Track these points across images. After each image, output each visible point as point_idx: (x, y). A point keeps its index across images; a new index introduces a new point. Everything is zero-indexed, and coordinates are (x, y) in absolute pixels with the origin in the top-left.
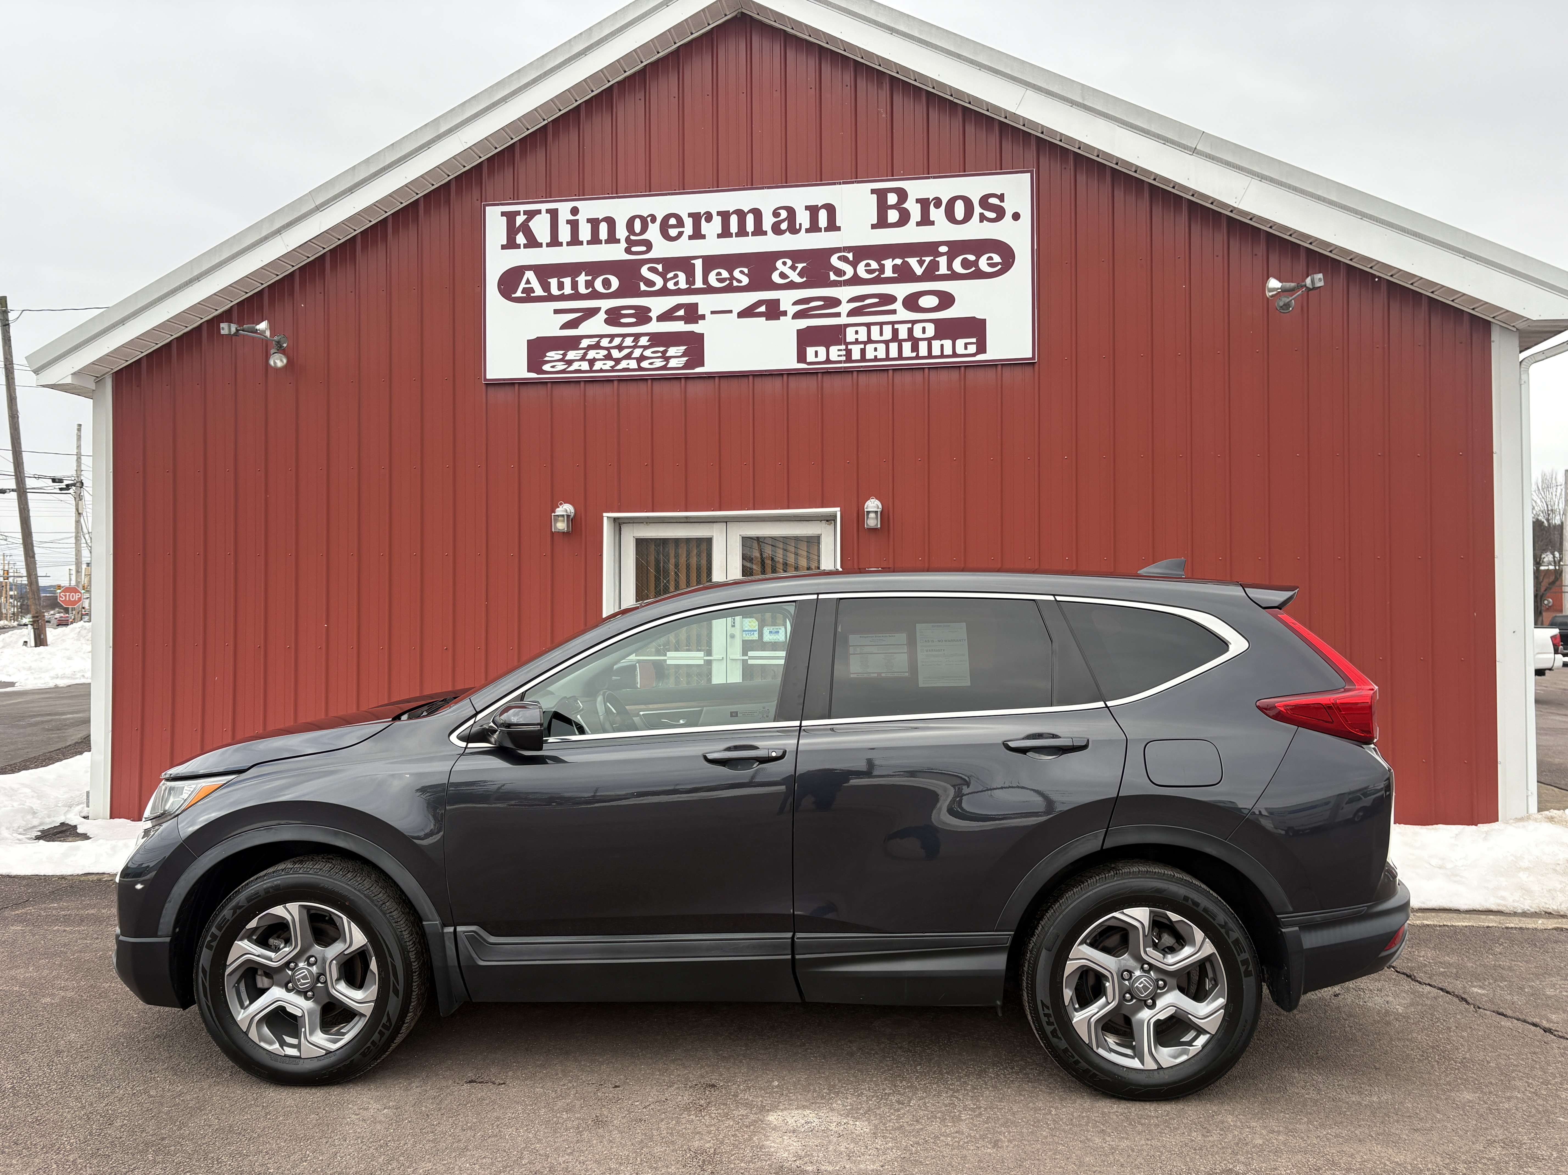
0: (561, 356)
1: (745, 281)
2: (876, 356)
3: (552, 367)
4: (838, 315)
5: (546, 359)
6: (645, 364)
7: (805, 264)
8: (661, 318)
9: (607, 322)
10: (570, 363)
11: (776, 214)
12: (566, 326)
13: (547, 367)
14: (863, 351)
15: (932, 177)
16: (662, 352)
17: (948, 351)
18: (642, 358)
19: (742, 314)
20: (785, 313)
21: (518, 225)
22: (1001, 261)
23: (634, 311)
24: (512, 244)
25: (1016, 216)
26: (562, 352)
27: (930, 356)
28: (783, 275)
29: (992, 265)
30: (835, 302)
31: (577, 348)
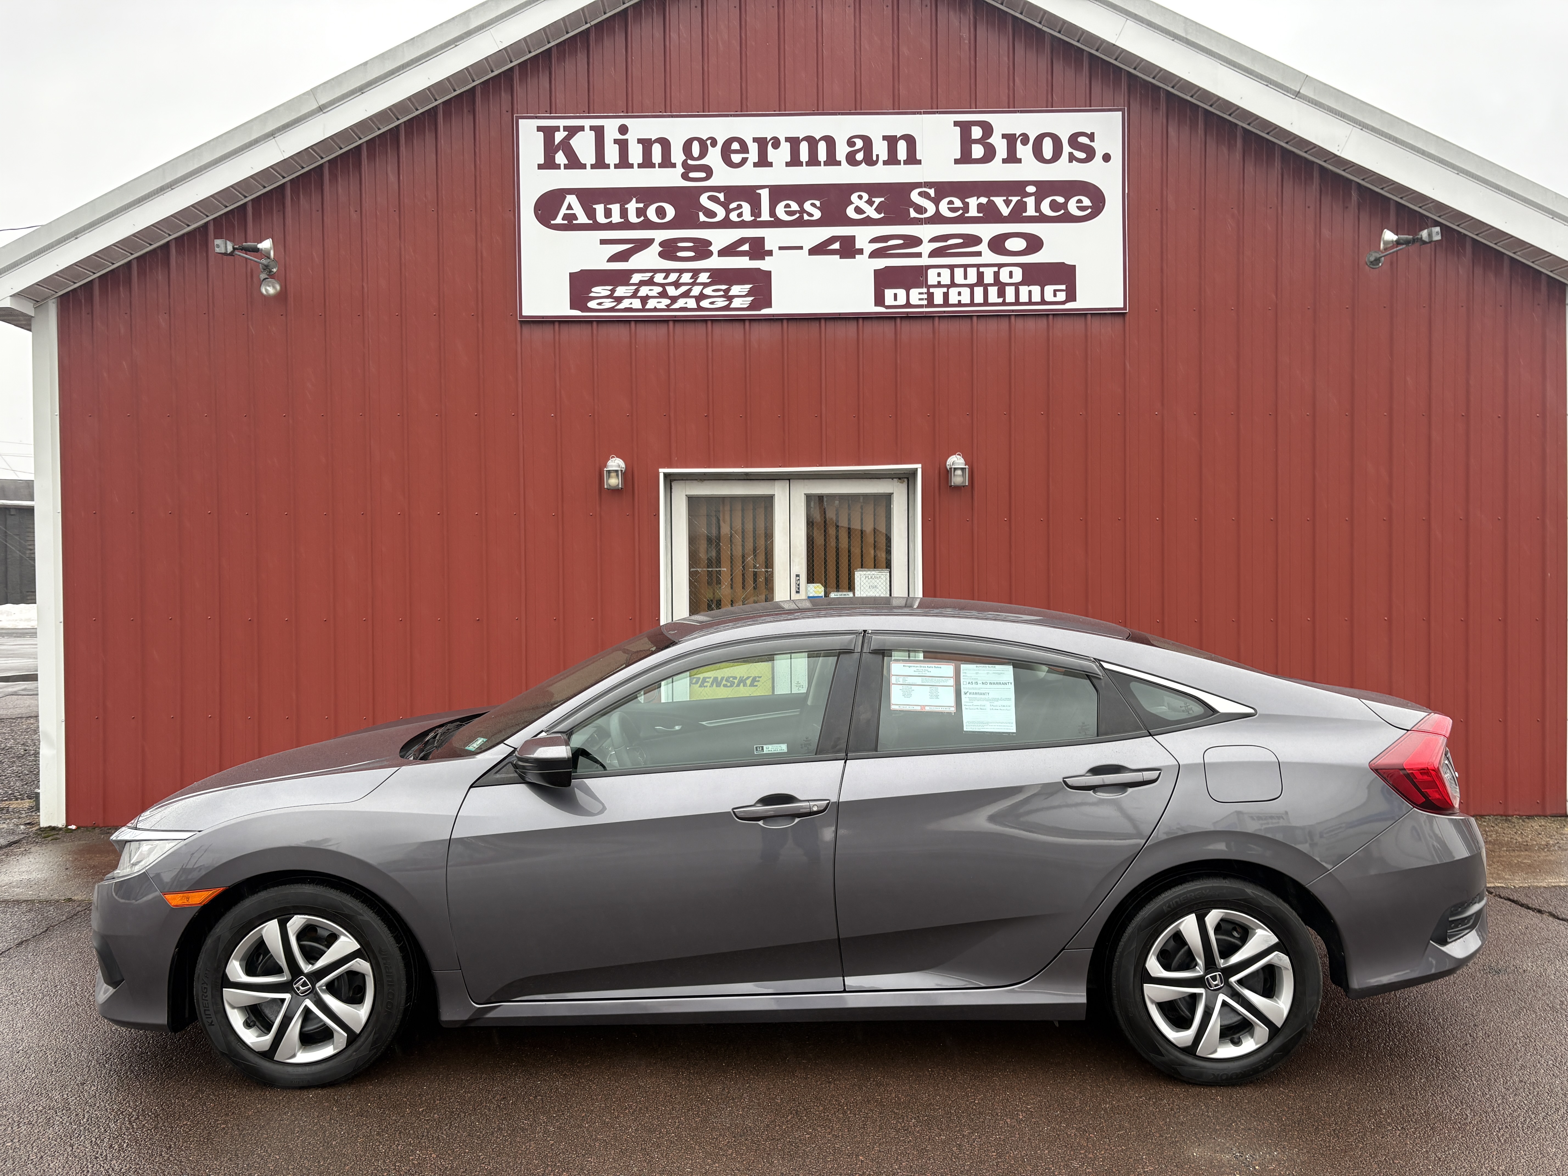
0: (609, 293)
1: (817, 214)
2: (959, 301)
3: (600, 304)
4: (919, 255)
5: (592, 295)
6: (705, 304)
7: (883, 199)
8: (723, 253)
9: (662, 255)
10: (619, 300)
11: (850, 143)
12: (613, 259)
13: (592, 304)
14: (946, 296)
15: (1018, 111)
16: (724, 291)
17: (1036, 298)
18: (701, 297)
19: (814, 251)
20: (861, 252)
21: (556, 143)
22: (1091, 205)
23: (691, 244)
24: (549, 164)
25: (1107, 158)
26: (610, 288)
27: (1017, 302)
28: (858, 210)
29: (1081, 209)
30: (915, 241)
31: (627, 283)
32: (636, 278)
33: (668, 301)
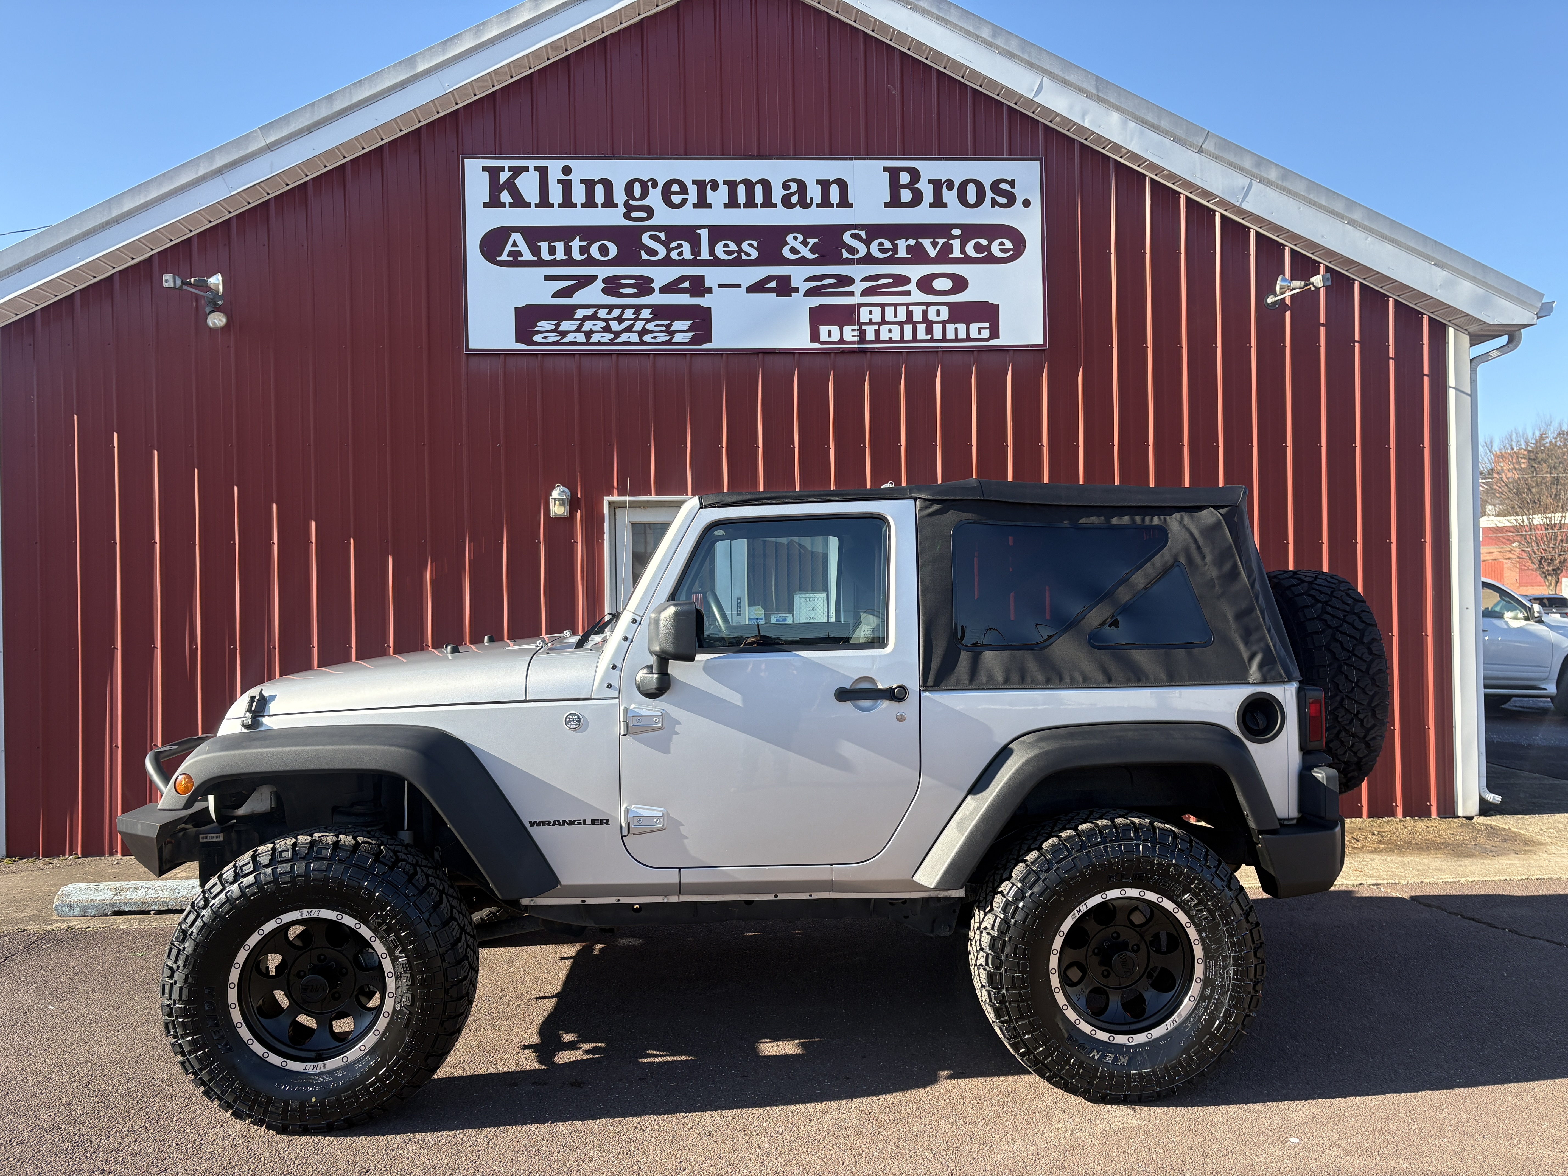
1: (754, 254)
2: (890, 338)
3: (545, 338)
5: (537, 329)
6: (647, 338)
7: (817, 240)
8: (665, 290)
9: (604, 291)
10: (564, 334)
11: (786, 186)
12: (558, 294)
13: (537, 338)
14: (877, 332)
15: (943, 158)
16: (665, 326)
17: (962, 335)
18: (644, 332)
19: (752, 289)
20: (796, 290)
21: (501, 182)
22: (1012, 247)
23: (634, 281)
24: (494, 202)
25: (1026, 203)
26: (555, 322)
27: (944, 339)
28: (794, 250)
29: (1004, 251)
30: (848, 281)
31: (571, 318)
32: (580, 313)
33: (612, 336)
